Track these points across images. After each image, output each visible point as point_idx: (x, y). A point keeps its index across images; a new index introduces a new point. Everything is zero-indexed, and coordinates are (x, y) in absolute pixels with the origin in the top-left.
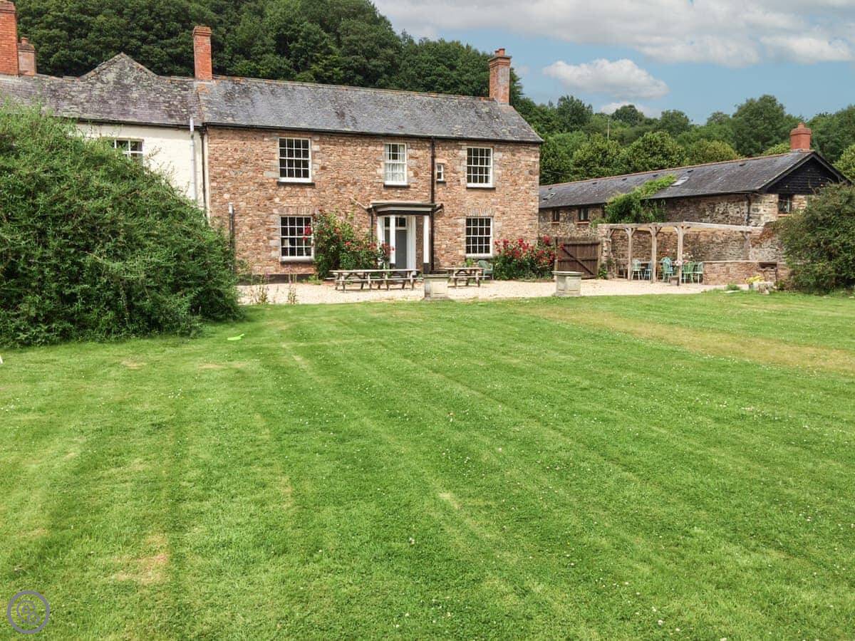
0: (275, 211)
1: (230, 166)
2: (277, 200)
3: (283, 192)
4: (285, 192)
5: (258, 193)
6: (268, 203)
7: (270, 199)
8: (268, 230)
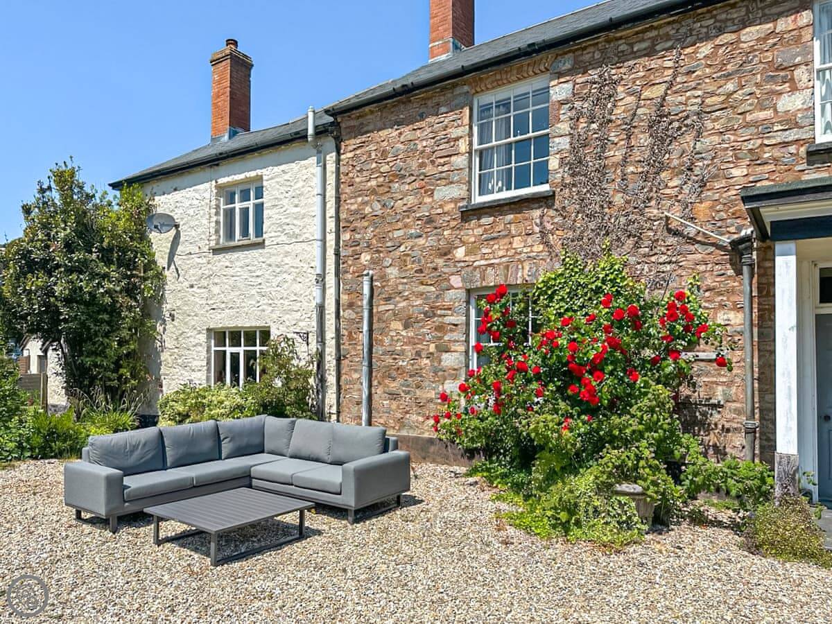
0: (456, 281)
1: (373, 192)
2: (460, 253)
3: (474, 231)
4: (480, 231)
5: (421, 241)
6: (440, 262)
7: (446, 253)
8: (440, 328)
